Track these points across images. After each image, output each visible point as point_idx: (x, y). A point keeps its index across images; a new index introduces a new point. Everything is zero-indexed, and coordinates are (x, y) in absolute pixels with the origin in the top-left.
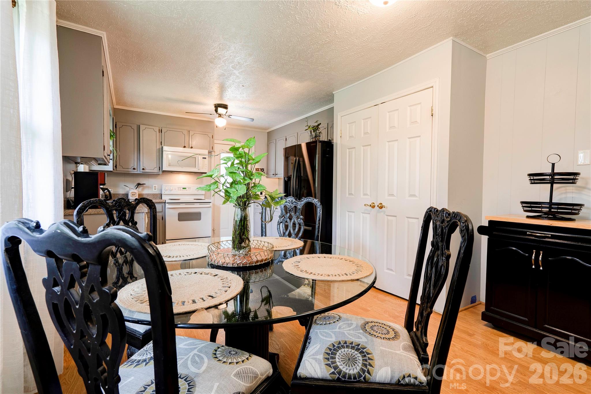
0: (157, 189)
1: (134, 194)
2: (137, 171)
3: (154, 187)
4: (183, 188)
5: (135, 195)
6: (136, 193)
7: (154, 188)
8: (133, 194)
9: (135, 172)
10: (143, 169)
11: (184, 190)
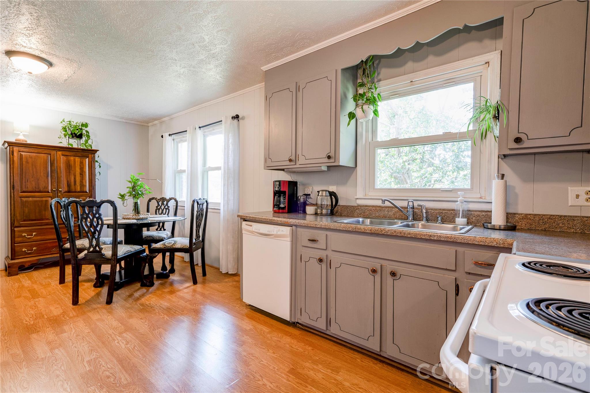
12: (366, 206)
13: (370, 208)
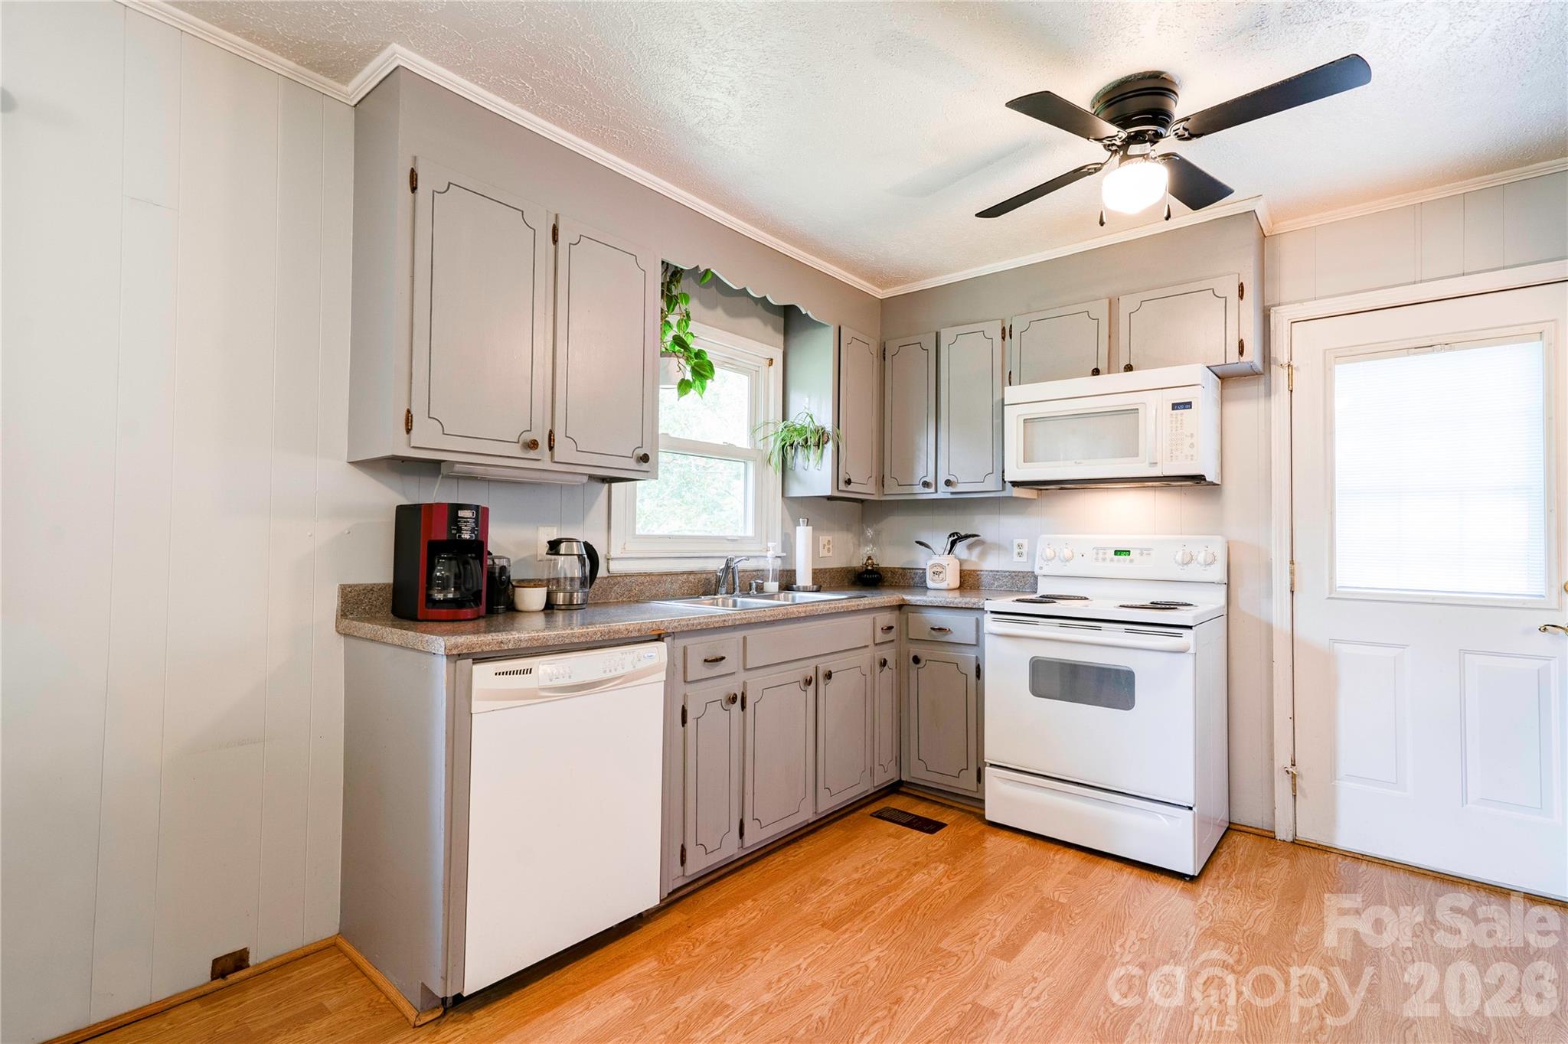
0: (1025, 554)
1: (939, 570)
2: (936, 491)
3: (1015, 546)
4: (1117, 552)
5: (941, 575)
6: (943, 567)
7: (1016, 550)
8: (935, 569)
9: (929, 494)
10: (948, 483)
11: (1119, 560)
12: (626, 575)
13: (641, 579)
